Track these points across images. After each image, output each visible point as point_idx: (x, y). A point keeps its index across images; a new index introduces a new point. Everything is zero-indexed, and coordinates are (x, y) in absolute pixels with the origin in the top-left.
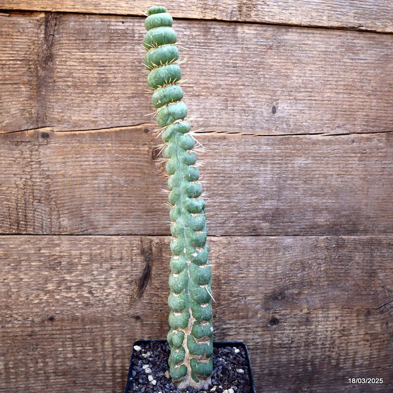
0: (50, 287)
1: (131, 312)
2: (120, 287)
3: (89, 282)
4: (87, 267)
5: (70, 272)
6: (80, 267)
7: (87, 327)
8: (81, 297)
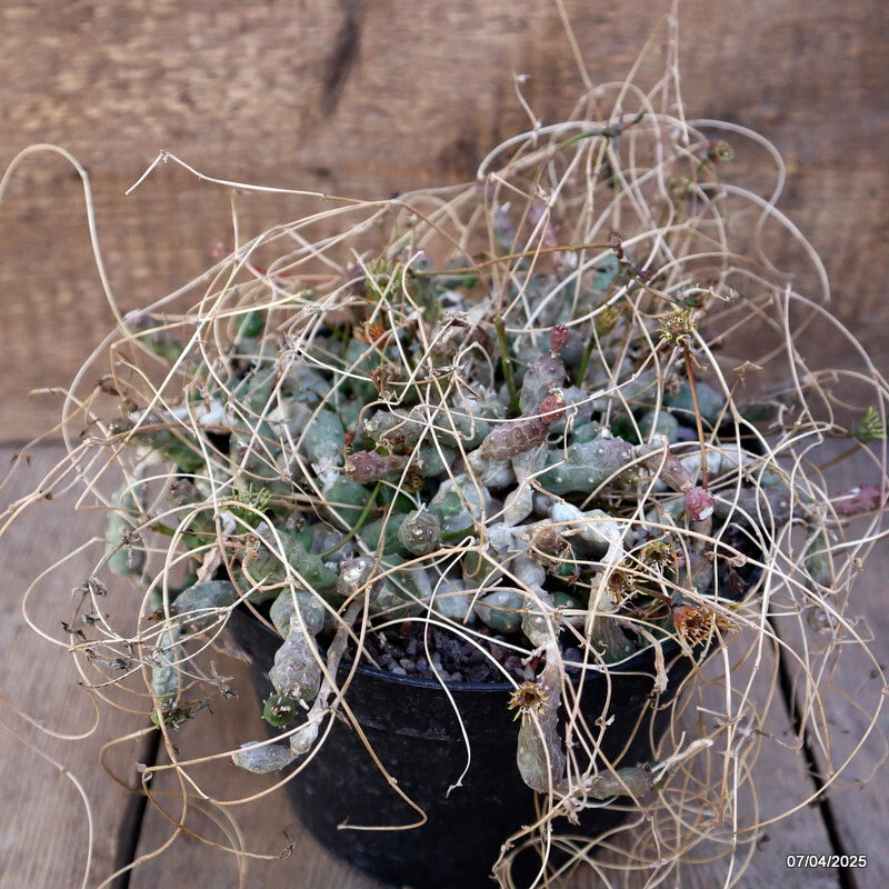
0: (69, 82)
1: (305, 156)
2: (270, 82)
3: (179, 69)
4: (172, 24)
5: (121, 37)
6: (149, 25)
7: (184, 196)
8: (159, 112)
